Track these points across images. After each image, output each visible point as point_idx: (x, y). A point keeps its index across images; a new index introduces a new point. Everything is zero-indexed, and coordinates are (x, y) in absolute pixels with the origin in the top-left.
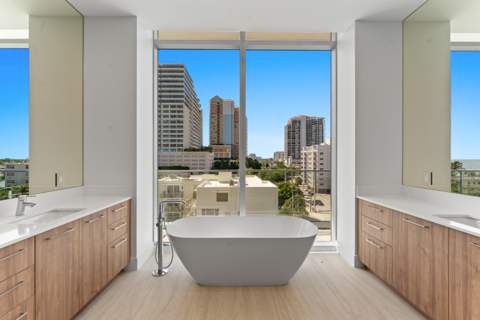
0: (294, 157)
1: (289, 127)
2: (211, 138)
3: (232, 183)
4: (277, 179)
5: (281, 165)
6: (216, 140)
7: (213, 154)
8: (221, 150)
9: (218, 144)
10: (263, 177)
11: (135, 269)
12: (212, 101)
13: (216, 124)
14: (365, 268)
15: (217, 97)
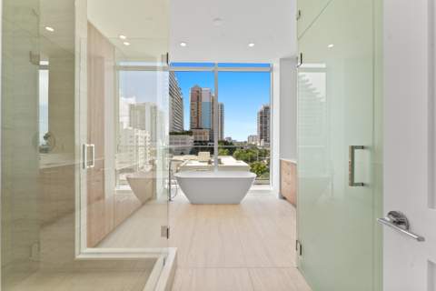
0: (266, 140)
1: (261, 113)
2: (192, 123)
3: (210, 162)
4: (250, 160)
5: (254, 147)
6: (196, 125)
7: (193, 137)
8: (201, 134)
9: (198, 128)
10: (237, 158)
11: (156, 198)
12: (193, 90)
13: (196, 110)
14: (284, 198)
15: (196, 86)
